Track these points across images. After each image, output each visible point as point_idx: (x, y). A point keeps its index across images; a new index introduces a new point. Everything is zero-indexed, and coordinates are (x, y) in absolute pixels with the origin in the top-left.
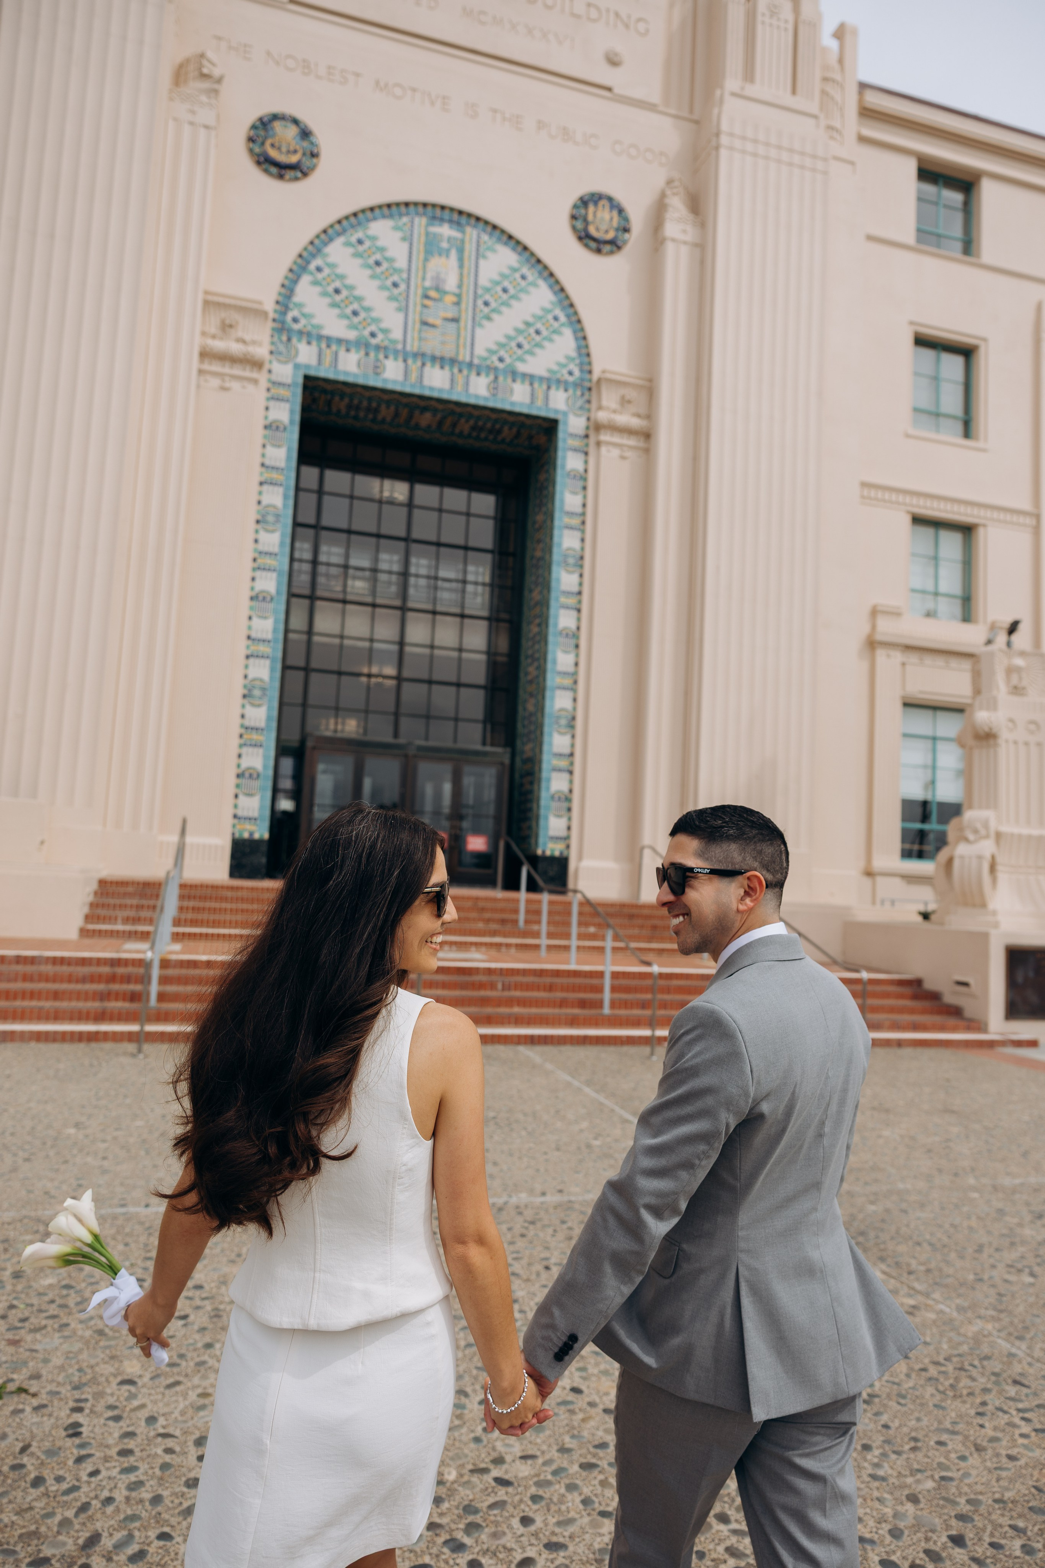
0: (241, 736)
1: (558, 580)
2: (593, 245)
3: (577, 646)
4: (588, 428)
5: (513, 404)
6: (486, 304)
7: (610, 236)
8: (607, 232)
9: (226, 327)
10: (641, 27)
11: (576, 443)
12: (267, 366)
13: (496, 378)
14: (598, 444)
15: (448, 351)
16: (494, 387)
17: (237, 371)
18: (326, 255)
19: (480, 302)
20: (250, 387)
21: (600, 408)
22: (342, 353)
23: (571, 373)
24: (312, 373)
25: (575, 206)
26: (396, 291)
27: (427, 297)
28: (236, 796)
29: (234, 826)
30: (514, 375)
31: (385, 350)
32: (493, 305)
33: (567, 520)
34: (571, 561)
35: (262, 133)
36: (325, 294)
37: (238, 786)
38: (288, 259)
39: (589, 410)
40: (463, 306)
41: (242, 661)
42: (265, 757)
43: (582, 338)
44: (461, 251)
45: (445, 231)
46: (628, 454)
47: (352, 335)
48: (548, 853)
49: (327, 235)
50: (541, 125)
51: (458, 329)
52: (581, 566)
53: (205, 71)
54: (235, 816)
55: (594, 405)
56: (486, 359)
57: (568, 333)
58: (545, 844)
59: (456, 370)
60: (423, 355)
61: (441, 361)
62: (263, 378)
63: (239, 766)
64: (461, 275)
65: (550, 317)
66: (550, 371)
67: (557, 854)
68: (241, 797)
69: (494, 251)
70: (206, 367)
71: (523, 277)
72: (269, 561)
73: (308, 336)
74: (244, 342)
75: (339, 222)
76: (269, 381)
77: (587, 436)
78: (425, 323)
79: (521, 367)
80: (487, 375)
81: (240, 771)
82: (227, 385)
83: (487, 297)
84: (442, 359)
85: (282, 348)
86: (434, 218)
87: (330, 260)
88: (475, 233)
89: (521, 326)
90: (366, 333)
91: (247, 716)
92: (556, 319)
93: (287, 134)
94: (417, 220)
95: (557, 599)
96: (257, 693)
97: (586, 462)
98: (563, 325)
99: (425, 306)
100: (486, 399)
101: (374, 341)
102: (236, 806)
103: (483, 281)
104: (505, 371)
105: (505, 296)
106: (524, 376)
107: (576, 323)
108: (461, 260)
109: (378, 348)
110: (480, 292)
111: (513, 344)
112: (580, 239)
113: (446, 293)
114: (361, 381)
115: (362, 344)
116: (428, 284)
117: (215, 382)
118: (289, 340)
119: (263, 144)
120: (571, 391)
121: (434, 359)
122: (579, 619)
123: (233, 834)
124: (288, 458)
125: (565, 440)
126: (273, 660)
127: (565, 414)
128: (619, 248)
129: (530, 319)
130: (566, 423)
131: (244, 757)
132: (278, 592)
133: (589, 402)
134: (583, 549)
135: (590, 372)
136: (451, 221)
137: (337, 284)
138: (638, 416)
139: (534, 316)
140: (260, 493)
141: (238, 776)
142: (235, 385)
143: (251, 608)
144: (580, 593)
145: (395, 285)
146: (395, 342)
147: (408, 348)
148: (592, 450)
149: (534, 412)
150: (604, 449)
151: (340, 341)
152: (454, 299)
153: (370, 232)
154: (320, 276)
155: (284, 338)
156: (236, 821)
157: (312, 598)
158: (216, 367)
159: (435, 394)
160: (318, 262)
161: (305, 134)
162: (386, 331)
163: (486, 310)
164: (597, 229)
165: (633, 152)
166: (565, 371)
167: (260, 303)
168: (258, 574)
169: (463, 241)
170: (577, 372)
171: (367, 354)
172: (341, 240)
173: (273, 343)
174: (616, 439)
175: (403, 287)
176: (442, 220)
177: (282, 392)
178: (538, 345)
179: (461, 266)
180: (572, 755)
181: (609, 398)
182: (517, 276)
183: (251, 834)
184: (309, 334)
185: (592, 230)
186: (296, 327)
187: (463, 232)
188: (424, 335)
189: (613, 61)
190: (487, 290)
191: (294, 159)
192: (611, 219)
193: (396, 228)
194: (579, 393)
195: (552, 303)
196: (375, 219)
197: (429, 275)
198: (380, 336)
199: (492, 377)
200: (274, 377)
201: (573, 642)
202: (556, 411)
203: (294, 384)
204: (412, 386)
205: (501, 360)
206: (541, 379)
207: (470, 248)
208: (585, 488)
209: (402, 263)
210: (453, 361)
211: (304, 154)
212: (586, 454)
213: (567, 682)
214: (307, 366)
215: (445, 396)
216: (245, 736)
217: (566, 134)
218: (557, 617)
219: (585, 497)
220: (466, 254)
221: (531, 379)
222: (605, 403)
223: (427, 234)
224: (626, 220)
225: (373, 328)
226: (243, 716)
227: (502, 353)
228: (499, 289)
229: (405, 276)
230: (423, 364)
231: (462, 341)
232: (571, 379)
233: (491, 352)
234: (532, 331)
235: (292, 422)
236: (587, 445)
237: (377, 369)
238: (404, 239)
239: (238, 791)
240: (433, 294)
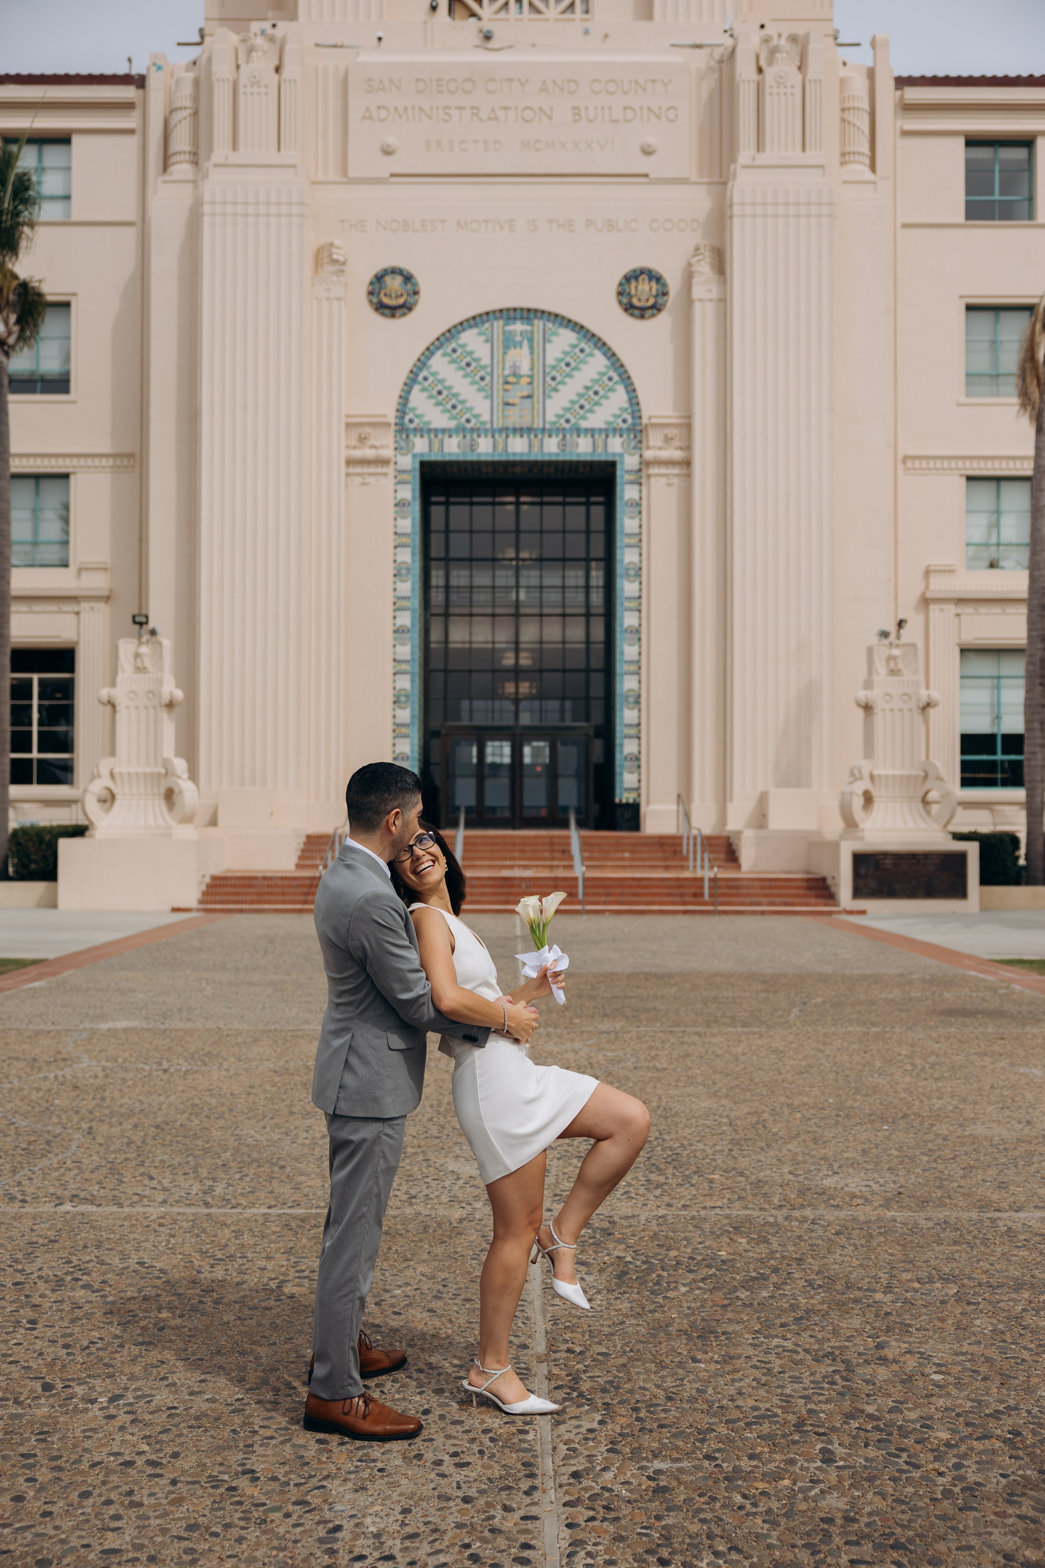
0: (394, 731)
1: (622, 589)
2: (637, 312)
3: (640, 639)
4: (641, 463)
5: (578, 455)
6: (553, 379)
7: (651, 302)
8: (647, 300)
9: (362, 439)
10: (671, 114)
11: (631, 477)
12: (393, 460)
13: (564, 436)
14: (649, 476)
15: (526, 423)
16: (563, 445)
17: (372, 469)
18: (430, 367)
19: (548, 379)
20: (382, 479)
21: (648, 448)
22: (446, 440)
23: (624, 421)
24: (426, 458)
25: (621, 284)
26: (483, 384)
27: (507, 383)
30: (578, 431)
31: (477, 431)
32: (559, 378)
33: (627, 540)
34: (632, 572)
35: (377, 286)
36: (431, 397)
38: (402, 376)
39: (641, 449)
40: (535, 384)
41: (391, 677)
42: (412, 745)
43: (631, 390)
44: (531, 340)
45: (518, 327)
46: (675, 481)
47: (452, 424)
48: (624, 801)
49: (429, 352)
50: (589, 223)
51: (533, 403)
52: (640, 576)
53: (335, 257)
55: (644, 445)
56: (555, 423)
57: (621, 389)
58: (621, 794)
59: (532, 436)
60: (507, 429)
61: (519, 431)
62: (390, 470)
63: (394, 752)
64: (532, 359)
65: (605, 379)
66: (607, 423)
67: (631, 801)
69: (557, 334)
70: (352, 470)
71: (582, 351)
72: (405, 603)
73: (420, 431)
74: (375, 447)
75: (438, 339)
76: (396, 470)
77: (640, 470)
78: (507, 404)
79: (584, 424)
80: (557, 436)
82: (366, 481)
83: (554, 373)
84: (521, 429)
85: (403, 444)
86: (509, 318)
87: (433, 370)
88: (541, 323)
89: (582, 391)
90: (463, 420)
91: (397, 716)
92: (610, 379)
93: (394, 283)
94: (496, 324)
95: (622, 604)
96: (403, 699)
97: (640, 491)
98: (616, 383)
99: (506, 390)
100: (557, 455)
101: (469, 426)
103: (550, 361)
104: (571, 430)
105: (568, 370)
106: (586, 430)
107: (626, 379)
108: (531, 348)
109: (472, 430)
110: (548, 370)
111: (577, 407)
112: (626, 310)
113: (521, 376)
114: (461, 458)
115: (461, 430)
116: (507, 372)
117: (358, 480)
118: (408, 437)
119: (379, 294)
120: (625, 436)
121: (515, 430)
122: (640, 618)
124: (413, 526)
125: (622, 477)
126: (413, 674)
127: (621, 455)
128: (659, 310)
129: (589, 384)
130: (622, 463)
131: (397, 745)
132: (413, 625)
133: (640, 442)
134: (641, 561)
135: (640, 417)
136: (522, 318)
137: (439, 387)
138: (681, 449)
139: (592, 381)
140: (395, 554)
142: (372, 480)
143: (395, 639)
144: (640, 597)
145: (482, 379)
146: (484, 423)
147: (495, 426)
148: (644, 480)
149: (596, 458)
150: (653, 480)
151: (444, 431)
152: (528, 380)
153: (461, 342)
154: (426, 384)
155: (404, 436)
157: (446, 615)
158: (358, 470)
159: (518, 458)
160: (424, 373)
161: (408, 278)
162: (477, 416)
163: (553, 384)
164: (640, 300)
165: (668, 225)
166: (620, 421)
167: (385, 416)
168: (398, 613)
169: (532, 332)
170: (630, 420)
171: (464, 437)
172: (440, 352)
173: (396, 442)
174: (663, 470)
175: (488, 379)
176: (515, 319)
177: (405, 477)
178: (597, 404)
179: (532, 353)
180: (639, 725)
181: (655, 439)
182: (577, 350)
184: (421, 430)
185: (635, 302)
186: (412, 426)
187: (532, 325)
188: (506, 413)
189: (647, 152)
190: (554, 367)
191: (401, 301)
192: (651, 289)
193: (480, 334)
194: (632, 436)
195: (606, 367)
196: (464, 330)
197: (507, 366)
198: (473, 421)
199: (561, 436)
200: (399, 467)
201: (637, 636)
202: (614, 454)
203: (414, 469)
204: (500, 455)
205: (568, 421)
206: (600, 431)
207: (538, 337)
208: (640, 512)
209: (486, 361)
210: (530, 430)
211: (408, 294)
212: (640, 484)
213: (633, 668)
214: (422, 454)
215: (525, 458)
216: (397, 730)
217: (611, 225)
218: (622, 618)
219: (641, 520)
220: (535, 342)
221: (592, 432)
222: (651, 443)
223: (504, 333)
224: (665, 285)
225: (468, 415)
226: (394, 717)
227: (568, 416)
228: (563, 365)
229: (489, 370)
230: (507, 436)
231: (535, 413)
232: (625, 426)
233: (559, 416)
234: (591, 393)
235: (414, 498)
236: (641, 477)
237: (473, 447)
238: (486, 341)
240: (511, 379)
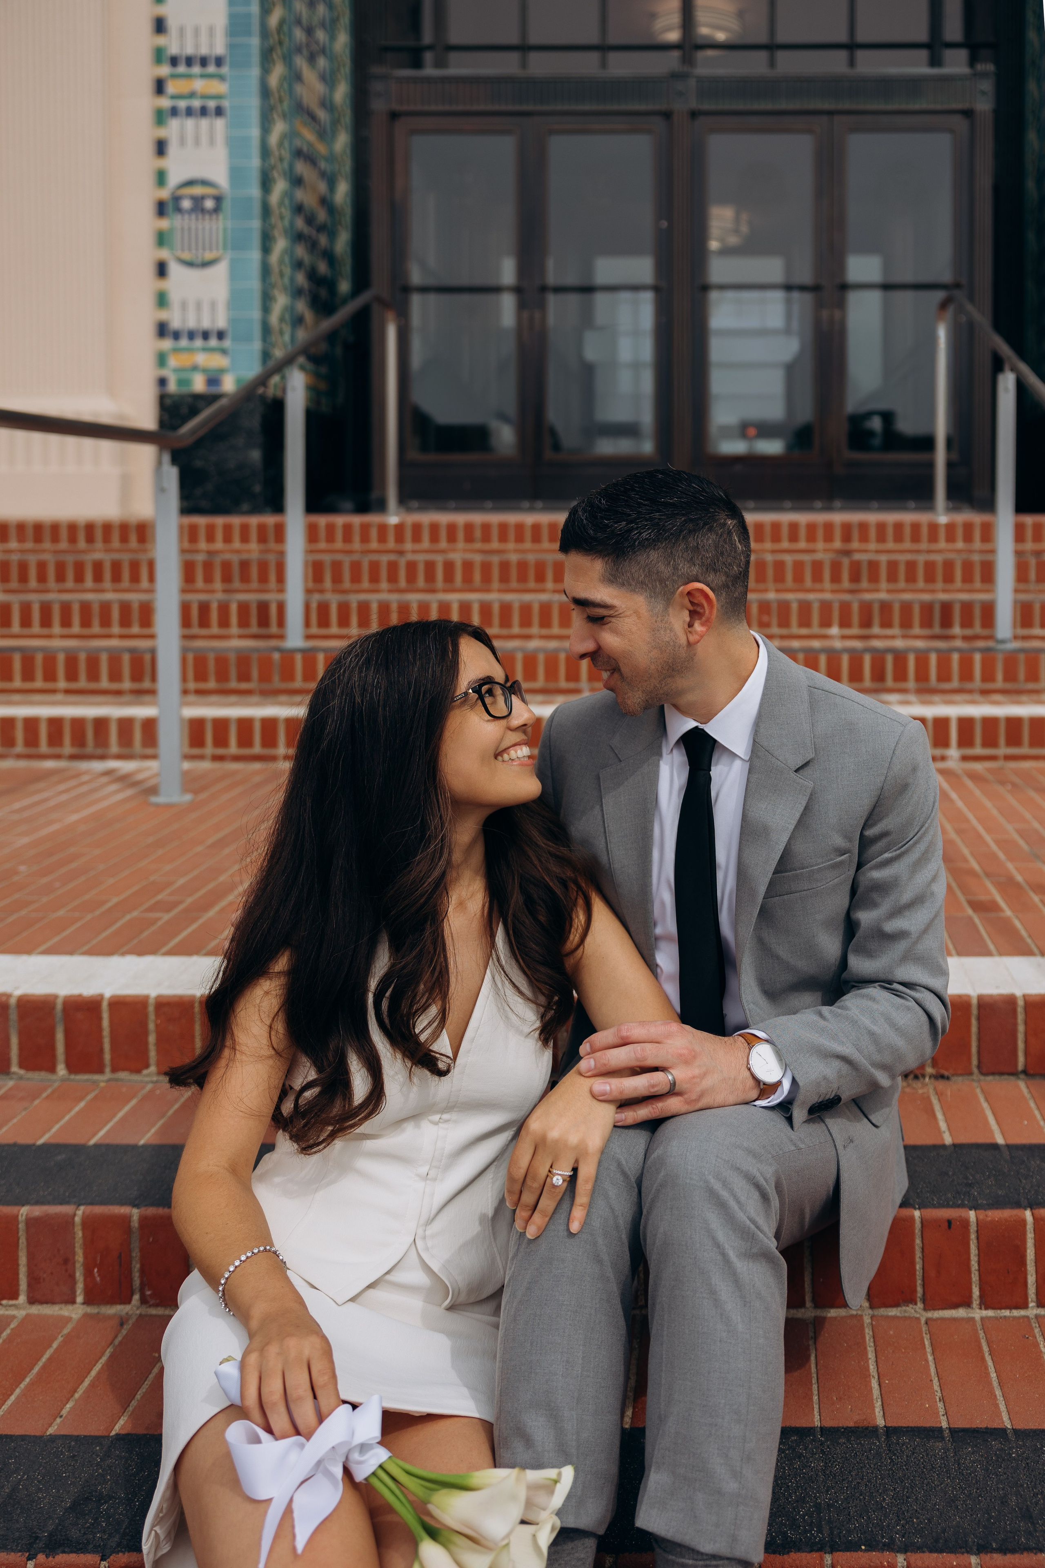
0: (160, 87)
28: (162, 270)
29: (161, 359)
37: (161, 239)
42: (235, 145)
54: (162, 330)
63: (161, 177)
68: (175, 269)
81: (165, 194)
91: (172, 24)
102: (162, 300)
123: (162, 382)
131: (173, 149)
141: (161, 209)
156: (167, 344)
183: (213, 380)
216: (171, 88)
226: (158, 25)
239: (164, 254)
